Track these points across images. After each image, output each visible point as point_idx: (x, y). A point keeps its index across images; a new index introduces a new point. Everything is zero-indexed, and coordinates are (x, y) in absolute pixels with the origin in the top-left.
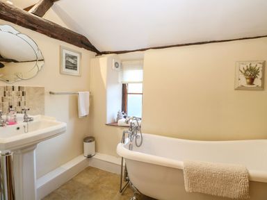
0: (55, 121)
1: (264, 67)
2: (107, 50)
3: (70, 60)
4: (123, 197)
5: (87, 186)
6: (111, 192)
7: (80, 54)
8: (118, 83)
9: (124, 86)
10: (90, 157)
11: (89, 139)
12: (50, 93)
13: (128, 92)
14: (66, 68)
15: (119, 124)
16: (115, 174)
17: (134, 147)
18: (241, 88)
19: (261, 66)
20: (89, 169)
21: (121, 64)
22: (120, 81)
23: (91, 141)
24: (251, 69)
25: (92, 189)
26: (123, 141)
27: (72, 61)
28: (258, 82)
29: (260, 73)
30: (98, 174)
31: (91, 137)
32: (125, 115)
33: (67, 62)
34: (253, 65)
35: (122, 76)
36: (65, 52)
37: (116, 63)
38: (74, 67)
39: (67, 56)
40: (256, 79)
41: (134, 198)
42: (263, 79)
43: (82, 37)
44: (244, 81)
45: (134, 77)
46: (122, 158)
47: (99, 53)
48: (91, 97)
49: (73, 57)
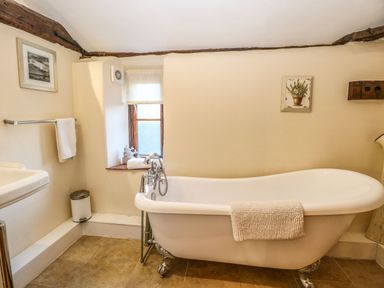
0: (24, 169)
1: (312, 84)
2: (99, 50)
3: (37, 64)
4: (145, 268)
5: (87, 265)
6: (126, 265)
7: (54, 53)
8: (122, 104)
9: (131, 109)
10: (83, 221)
11: (80, 194)
12: (5, 122)
13: (138, 117)
14: (31, 77)
15: (129, 166)
16: (128, 240)
17: (158, 196)
18: (287, 110)
19: (309, 82)
20: (83, 240)
21: (125, 74)
22: (124, 100)
23: (83, 197)
24: (298, 87)
25: (96, 266)
26: (143, 190)
27: (40, 66)
28: (305, 102)
29: (308, 92)
30: (101, 244)
31: (83, 191)
32: (135, 152)
33: (31, 67)
34: (301, 82)
35: (128, 93)
36: (26, 49)
37: (117, 72)
38: (45, 77)
39: (31, 56)
40: (304, 99)
41: (164, 264)
42: (310, 99)
43: (56, 24)
44: (291, 102)
45: (146, 94)
46: (143, 212)
47: (85, 54)
48: (78, 127)
49: (42, 59)
